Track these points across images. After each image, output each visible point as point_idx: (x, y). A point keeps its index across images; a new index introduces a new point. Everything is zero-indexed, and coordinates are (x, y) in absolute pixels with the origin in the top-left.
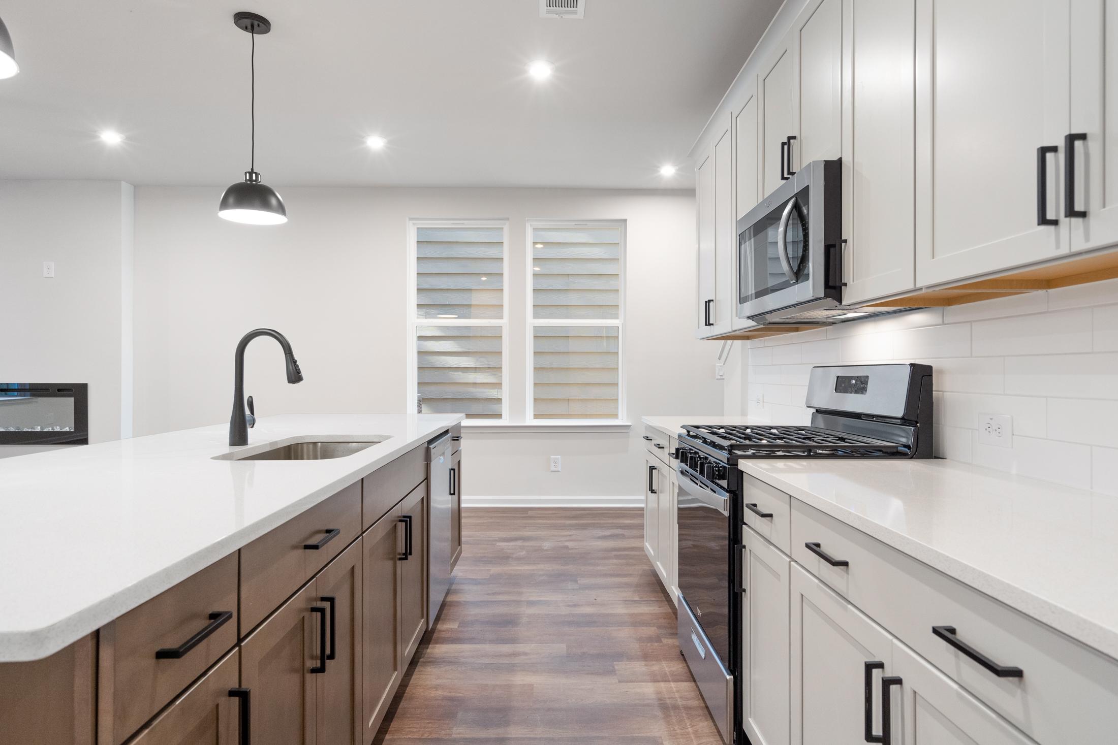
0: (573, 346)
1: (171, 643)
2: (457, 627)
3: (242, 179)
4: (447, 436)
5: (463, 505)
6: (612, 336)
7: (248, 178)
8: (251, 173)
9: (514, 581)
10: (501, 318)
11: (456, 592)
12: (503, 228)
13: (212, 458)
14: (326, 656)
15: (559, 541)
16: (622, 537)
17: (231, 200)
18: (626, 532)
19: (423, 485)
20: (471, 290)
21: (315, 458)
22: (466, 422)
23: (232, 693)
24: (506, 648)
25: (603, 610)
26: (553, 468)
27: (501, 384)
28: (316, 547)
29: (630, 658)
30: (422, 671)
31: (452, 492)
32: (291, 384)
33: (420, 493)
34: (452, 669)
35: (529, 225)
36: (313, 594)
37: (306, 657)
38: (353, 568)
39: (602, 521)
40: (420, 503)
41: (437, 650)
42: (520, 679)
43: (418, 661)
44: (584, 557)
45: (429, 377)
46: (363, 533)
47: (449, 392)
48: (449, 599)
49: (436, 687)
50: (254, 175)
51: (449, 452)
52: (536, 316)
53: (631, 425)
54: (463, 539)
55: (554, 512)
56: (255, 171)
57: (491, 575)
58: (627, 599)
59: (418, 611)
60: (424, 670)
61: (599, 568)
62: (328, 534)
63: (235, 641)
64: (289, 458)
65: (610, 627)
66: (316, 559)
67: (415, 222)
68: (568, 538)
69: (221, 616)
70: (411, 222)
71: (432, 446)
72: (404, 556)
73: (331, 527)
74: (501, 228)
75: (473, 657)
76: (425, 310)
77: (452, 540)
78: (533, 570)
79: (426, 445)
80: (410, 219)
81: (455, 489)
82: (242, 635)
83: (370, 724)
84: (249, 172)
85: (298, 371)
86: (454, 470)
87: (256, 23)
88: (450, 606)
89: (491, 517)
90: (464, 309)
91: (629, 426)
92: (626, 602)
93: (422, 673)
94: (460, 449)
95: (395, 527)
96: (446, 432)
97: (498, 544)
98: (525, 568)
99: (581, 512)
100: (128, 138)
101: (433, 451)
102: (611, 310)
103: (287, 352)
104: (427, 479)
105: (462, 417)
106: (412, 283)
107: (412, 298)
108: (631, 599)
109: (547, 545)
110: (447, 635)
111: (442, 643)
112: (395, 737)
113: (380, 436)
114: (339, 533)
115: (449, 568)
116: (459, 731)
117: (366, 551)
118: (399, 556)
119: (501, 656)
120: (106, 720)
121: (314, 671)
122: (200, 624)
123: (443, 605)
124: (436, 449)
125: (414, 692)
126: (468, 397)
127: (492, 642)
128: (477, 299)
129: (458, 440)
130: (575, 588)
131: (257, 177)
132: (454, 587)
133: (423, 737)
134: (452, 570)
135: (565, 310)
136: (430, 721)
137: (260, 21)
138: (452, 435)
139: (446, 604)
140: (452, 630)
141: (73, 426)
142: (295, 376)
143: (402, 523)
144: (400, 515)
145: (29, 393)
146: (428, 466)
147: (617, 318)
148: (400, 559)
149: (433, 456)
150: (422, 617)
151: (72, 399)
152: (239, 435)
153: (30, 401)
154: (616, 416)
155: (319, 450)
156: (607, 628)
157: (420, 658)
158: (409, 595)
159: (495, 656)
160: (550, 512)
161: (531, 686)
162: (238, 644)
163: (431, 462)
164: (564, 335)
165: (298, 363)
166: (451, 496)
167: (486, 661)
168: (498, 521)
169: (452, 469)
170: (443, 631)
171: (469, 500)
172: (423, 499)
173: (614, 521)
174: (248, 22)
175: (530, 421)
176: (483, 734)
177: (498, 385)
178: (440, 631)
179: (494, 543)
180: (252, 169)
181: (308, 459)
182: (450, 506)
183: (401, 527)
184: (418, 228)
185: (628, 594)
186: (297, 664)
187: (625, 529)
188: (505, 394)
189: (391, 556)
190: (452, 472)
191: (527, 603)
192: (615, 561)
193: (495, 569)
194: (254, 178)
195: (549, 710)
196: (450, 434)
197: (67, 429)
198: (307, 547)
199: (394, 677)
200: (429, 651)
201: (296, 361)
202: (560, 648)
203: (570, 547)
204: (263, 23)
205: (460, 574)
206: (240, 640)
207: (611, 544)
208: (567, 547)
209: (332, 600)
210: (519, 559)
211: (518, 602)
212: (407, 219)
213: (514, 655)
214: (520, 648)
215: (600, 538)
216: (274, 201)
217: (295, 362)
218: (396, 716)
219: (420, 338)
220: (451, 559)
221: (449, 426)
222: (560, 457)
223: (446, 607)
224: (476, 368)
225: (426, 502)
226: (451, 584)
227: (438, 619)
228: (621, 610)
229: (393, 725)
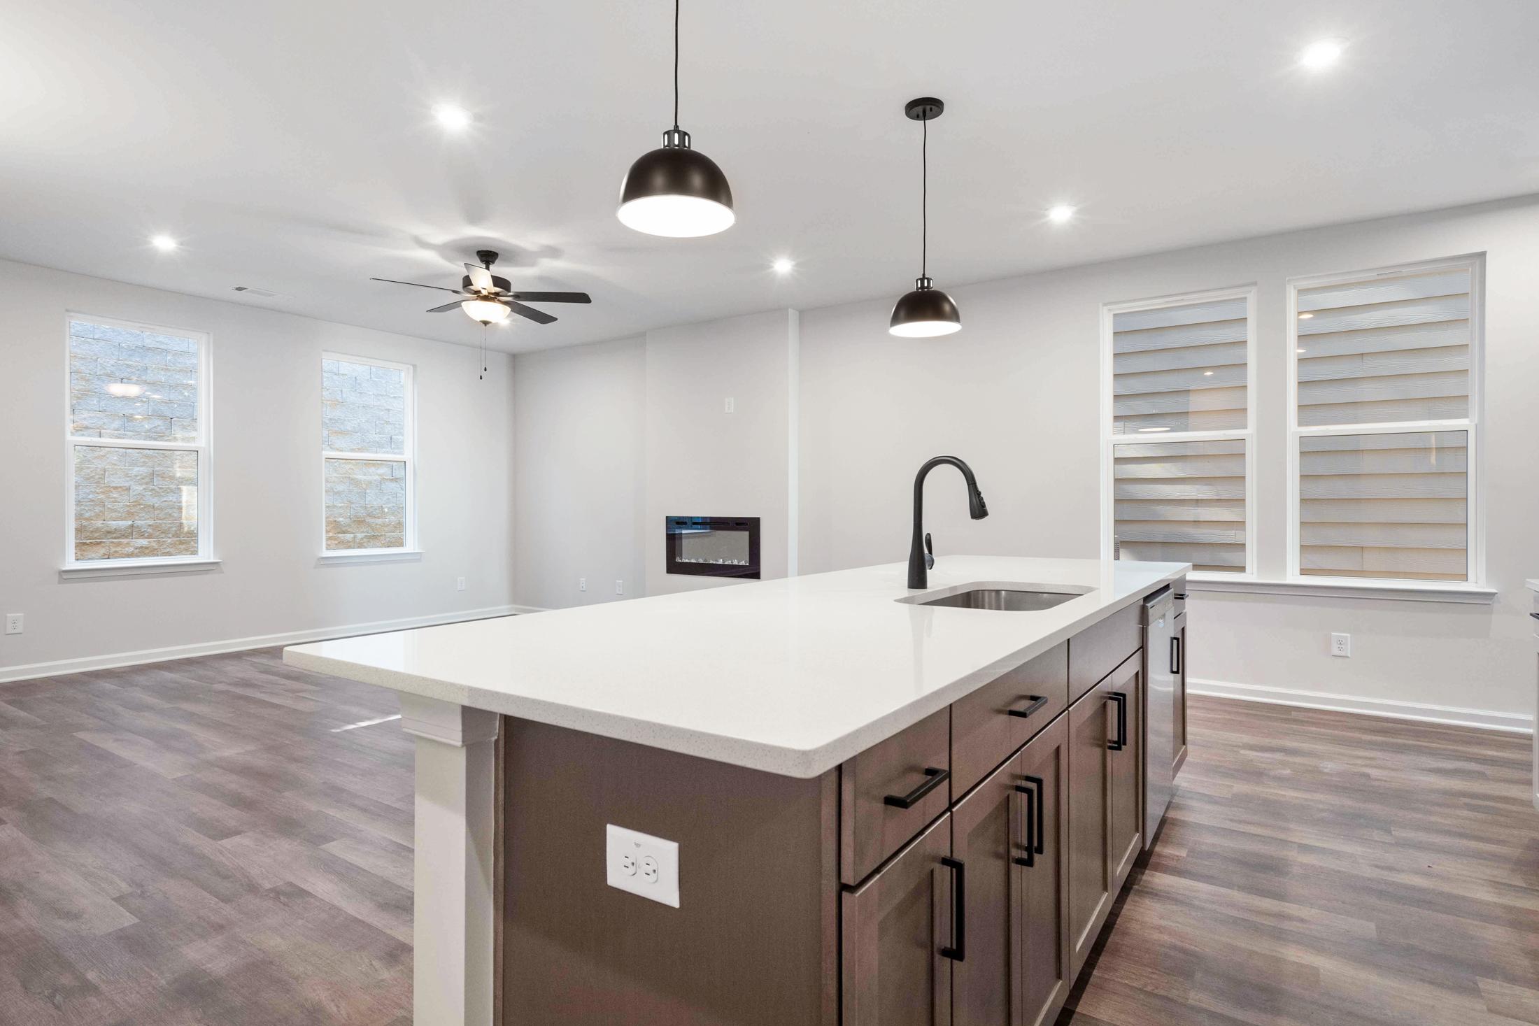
0: (1369, 464)
1: (897, 791)
2: (1185, 855)
3: (912, 287)
4: (1169, 592)
5: (1188, 691)
6: (1454, 447)
7: (919, 286)
8: (922, 280)
9: (1274, 810)
10: (1245, 427)
11: (1179, 807)
12: (1246, 298)
13: (895, 601)
14: (1034, 849)
15: (1352, 765)
16: (1481, 776)
17: (902, 314)
18: (1489, 770)
19: (1138, 656)
20: (1189, 390)
21: (998, 608)
22: (1193, 576)
23: (945, 861)
24: (1266, 904)
25: (1446, 888)
26: (1336, 651)
27: (1243, 523)
28: (1023, 715)
29: (1513, 979)
30: (1137, 902)
31: (1175, 669)
32: (975, 520)
33: (1133, 666)
34: (1181, 911)
35: (1292, 287)
36: (1018, 772)
37: (1011, 845)
38: (1058, 749)
39: (1434, 745)
40: (1134, 680)
41: (1157, 879)
42: (1294, 954)
43: (1132, 888)
44: (1403, 797)
45: (1130, 513)
46: (1070, 706)
47: (1160, 533)
48: (1171, 814)
49: (1160, 929)
50: (926, 281)
51: (1170, 614)
52: (1300, 424)
53: (1496, 593)
54: (1189, 737)
55: (1337, 718)
56: (926, 277)
57: (1233, 794)
58: (1497, 880)
59: (1131, 822)
60: (1139, 900)
61: (1433, 819)
62: (1034, 702)
63: (947, 805)
64: (968, 606)
65: (1463, 917)
66: (1023, 728)
67: (1109, 307)
68: (1368, 762)
69: (937, 775)
70: (1106, 308)
71: (1149, 605)
72: (1116, 745)
73: (1036, 694)
74: (1241, 298)
75: (1213, 903)
76: (1123, 423)
77: (1175, 737)
78: (1306, 800)
79: (1141, 603)
80: (1105, 304)
81: (1178, 668)
82: (954, 799)
83: (1077, 949)
84: (920, 279)
85: (983, 505)
86: (1178, 639)
87: (928, 108)
88: (1173, 824)
89: (1229, 713)
90: (1180, 418)
91: (1493, 594)
92: (1496, 884)
93: (1137, 904)
94: (1185, 611)
95: (1105, 705)
96: (1167, 587)
97: (1242, 752)
98: (1290, 794)
99: (1391, 725)
100: (797, 265)
101: (1151, 611)
102: (1457, 403)
103: (970, 483)
104: (1143, 648)
105: (1187, 567)
106: (1107, 388)
107: (1107, 408)
108: (1504, 881)
109: (1329, 766)
110: (1172, 863)
111: (1165, 872)
112: (1106, 976)
113: (1081, 587)
114: (1046, 702)
115: (1171, 773)
116: (1196, 997)
117: (1073, 730)
118: (1109, 744)
119: (1259, 912)
120: (847, 854)
121: (1019, 861)
122: (918, 779)
123: (1163, 822)
124: (1155, 608)
125: (1129, 926)
126: (1186, 541)
127: (1242, 888)
128: (1197, 403)
129: (1183, 599)
130: (1387, 841)
131: (929, 283)
132: (1176, 800)
133: (1145, 989)
134: (1174, 777)
135: (1352, 409)
136: (1154, 971)
137: (931, 104)
138: (1173, 591)
139: (1166, 820)
140: (1178, 858)
141: (748, 560)
142: (979, 511)
143: (1114, 701)
144: (1110, 691)
145: (708, 526)
146: (1145, 631)
147: (1466, 416)
148: (1111, 748)
149: (1151, 618)
150: (1137, 830)
151: (747, 533)
152: (918, 578)
153: (710, 534)
154: (1465, 577)
155: (1003, 600)
156: (1458, 918)
157: (1134, 885)
158: (1121, 799)
159: (1250, 910)
160: (1333, 718)
161: (1315, 971)
162: (949, 809)
163: (1148, 625)
164: (1351, 449)
165: (982, 495)
166: (1173, 675)
167: (1234, 913)
168: (1239, 719)
169: (1175, 638)
170: (1165, 857)
171: (1196, 685)
172: (1137, 673)
173: (1460, 748)
174: (919, 109)
175: (1293, 576)
176: (1239, 1014)
177: (1241, 525)
178: (1160, 855)
179: (1235, 749)
180: (924, 275)
181: (990, 608)
182: (1172, 689)
183: (1113, 706)
184: (1115, 315)
185: (1501, 874)
186: (1001, 849)
187: (1484, 764)
188: (1251, 537)
189: (1100, 743)
190: (1175, 641)
191: (1299, 847)
192: (1465, 813)
193: (1241, 787)
194: (926, 285)
195: (1350, 1013)
196: (1171, 590)
197: (743, 563)
198: (1012, 713)
199: (1105, 898)
200: (1145, 877)
201: (980, 492)
202: (1369, 929)
203: (1372, 777)
204: (934, 105)
205: (1184, 784)
206: (952, 805)
207: (1456, 784)
208: (1367, 776)
209: (1039, 782)
210: (1280, 779)
211: (1284, 843)
212: (1100, 305)
213: (1281, 916)
214: (1291, 908)
215: (1431, 771)
216: (947, 308)
217: (979, 494)
218: (1105, 949)
219: (1117, 461)
220: (1174, 759)
221: (1170, 580)
222: (1348, 635)
223: (1166, 826)
224: (1198, 500)
225: (1141, 678)
226: (1173, 795)
227: (1156, 838)
228: (1485, 895)
229: (1103, 960)
